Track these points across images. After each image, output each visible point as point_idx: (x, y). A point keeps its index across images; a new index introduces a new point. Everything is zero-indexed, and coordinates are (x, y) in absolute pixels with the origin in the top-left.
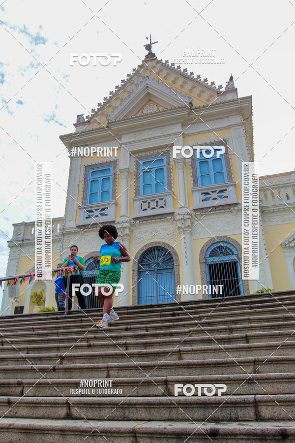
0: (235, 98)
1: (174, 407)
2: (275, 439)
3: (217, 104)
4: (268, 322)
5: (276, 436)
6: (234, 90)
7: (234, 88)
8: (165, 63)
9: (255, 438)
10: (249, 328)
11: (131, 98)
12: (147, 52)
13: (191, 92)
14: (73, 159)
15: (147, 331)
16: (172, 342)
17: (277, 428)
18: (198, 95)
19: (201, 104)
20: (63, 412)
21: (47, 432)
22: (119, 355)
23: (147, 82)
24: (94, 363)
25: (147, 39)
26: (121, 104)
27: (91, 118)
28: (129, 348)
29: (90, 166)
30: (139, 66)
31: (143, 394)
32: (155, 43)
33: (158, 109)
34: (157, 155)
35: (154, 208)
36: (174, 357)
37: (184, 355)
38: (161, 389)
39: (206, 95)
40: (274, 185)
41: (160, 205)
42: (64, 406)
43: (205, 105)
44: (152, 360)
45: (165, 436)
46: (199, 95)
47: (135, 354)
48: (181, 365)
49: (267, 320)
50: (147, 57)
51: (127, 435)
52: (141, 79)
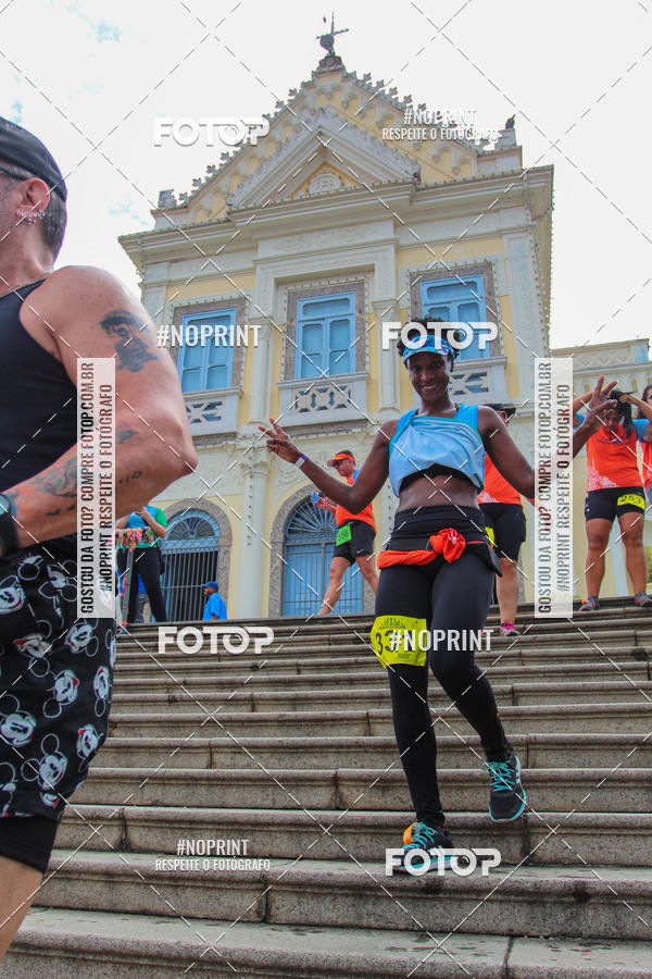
0: (516, 169)
1: (350, 833)
2: (562, 903)
3: (474, 180)
4: (561, 662)
5: (564, 896)
6: (515, 150)
7: (515, 144)
8: (364, 81)
9: (520, 898)
10: (519, 673)
11: (282, 157)
12: (324, 53)
13: (418, 150)
14: (148, 290)
15: (299, 672)
16: (352, 698)
17: (567, 879)
18: (434, 157)
19: (440, 179)
20: (111, 836)
21: (76, 876)
22: (237, 721)
23: (321, 121)
24: (181, 736)
25: (325, 20)
26: (259, 170)
27: (191, 198)
28: (260, 708)
29: (185, 307)
30: (304, 85)
31: (285, 803)
32: (342, 31)
33: (343, 185)
34: (335, 290)
35: (325, 408)
36: (356, 729)
37: (377, 726)
38: (324, 795)
39: (451, 159)
40: (591, 369)
41: (337, 401)
42: (115, 823)
43: (448, 180)
44: (308, 735)
45: (330, 891)
46: (436, 159)
47: (271, 721)
48: (371, 746)
49: (560, 658)
50: (323, 63)
51: (247, 887)
52: (306, 114)
